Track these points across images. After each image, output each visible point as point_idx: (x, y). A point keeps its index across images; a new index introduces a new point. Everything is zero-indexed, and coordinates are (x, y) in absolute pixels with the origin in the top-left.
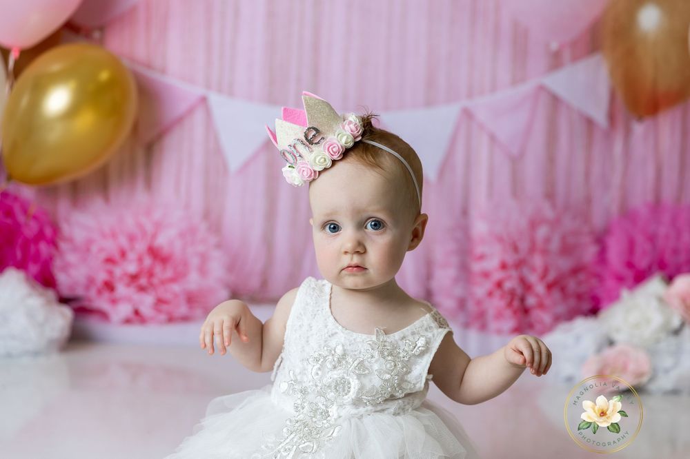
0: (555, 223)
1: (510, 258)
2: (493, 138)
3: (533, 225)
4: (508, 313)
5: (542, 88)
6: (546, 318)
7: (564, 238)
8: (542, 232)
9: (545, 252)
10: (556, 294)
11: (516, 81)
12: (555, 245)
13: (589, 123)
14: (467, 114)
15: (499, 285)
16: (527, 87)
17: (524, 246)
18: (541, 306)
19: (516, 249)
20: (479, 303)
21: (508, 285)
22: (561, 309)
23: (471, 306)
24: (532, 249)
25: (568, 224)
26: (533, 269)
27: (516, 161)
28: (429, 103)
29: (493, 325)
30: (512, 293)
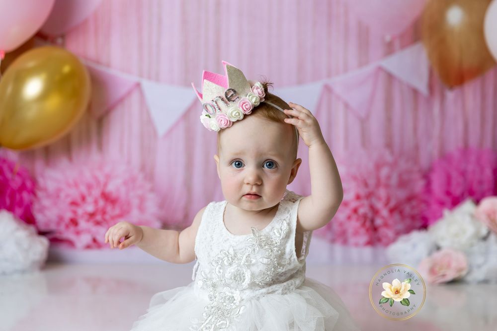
0: (394, 165)
1: (363, 192)
2: (347, 106)
3: (378, 167)
4: (363, 231)
5: (380, 69)
6: (390, 233)
7: (400, 176)
8: (384, 172)
9: (387, 186)
10: (397, 216)
11: (362, 64)
12: (394, 181)
13: (415, 92)
14: (328, 89)
15: (355, 211)
16: (370, 68)
17: (372, 182)
18: (386, 225)
19: (366, 185)
20: (341, 224)
21: (362, 211)
22: (400, 226)
23: (336, 227)
24: (378, 184)
25: (403, 165)
26: (379, 199)
27: (364, 122)
28: (300, 82)
29: (352, 240)
30: (365, 216)
